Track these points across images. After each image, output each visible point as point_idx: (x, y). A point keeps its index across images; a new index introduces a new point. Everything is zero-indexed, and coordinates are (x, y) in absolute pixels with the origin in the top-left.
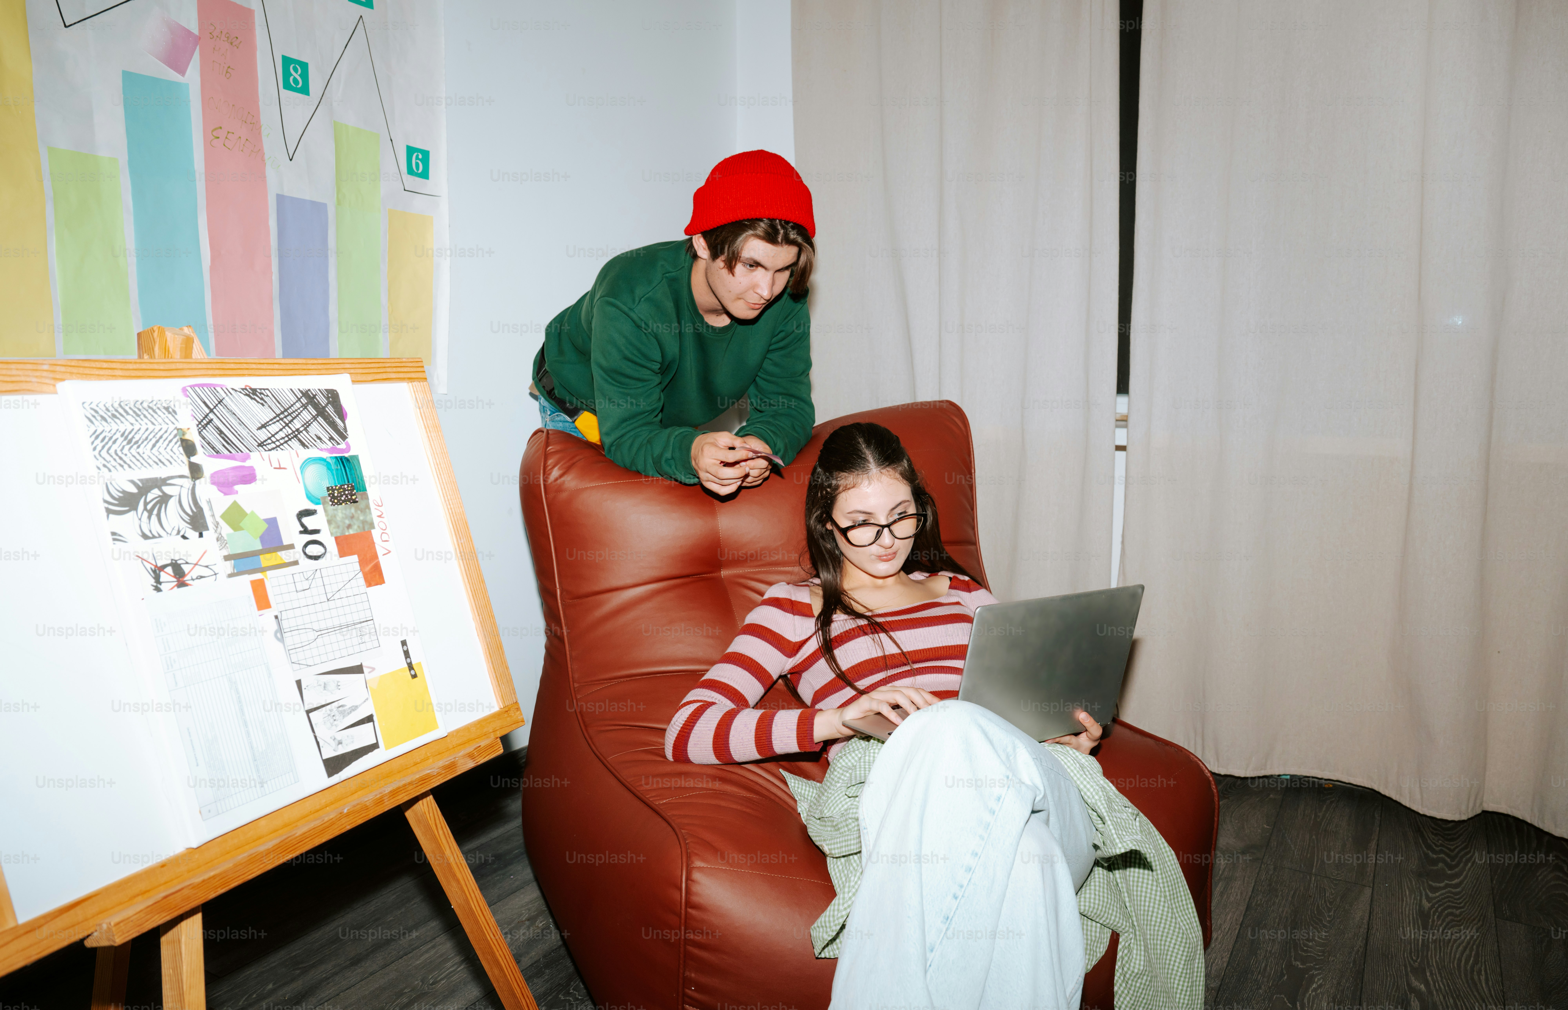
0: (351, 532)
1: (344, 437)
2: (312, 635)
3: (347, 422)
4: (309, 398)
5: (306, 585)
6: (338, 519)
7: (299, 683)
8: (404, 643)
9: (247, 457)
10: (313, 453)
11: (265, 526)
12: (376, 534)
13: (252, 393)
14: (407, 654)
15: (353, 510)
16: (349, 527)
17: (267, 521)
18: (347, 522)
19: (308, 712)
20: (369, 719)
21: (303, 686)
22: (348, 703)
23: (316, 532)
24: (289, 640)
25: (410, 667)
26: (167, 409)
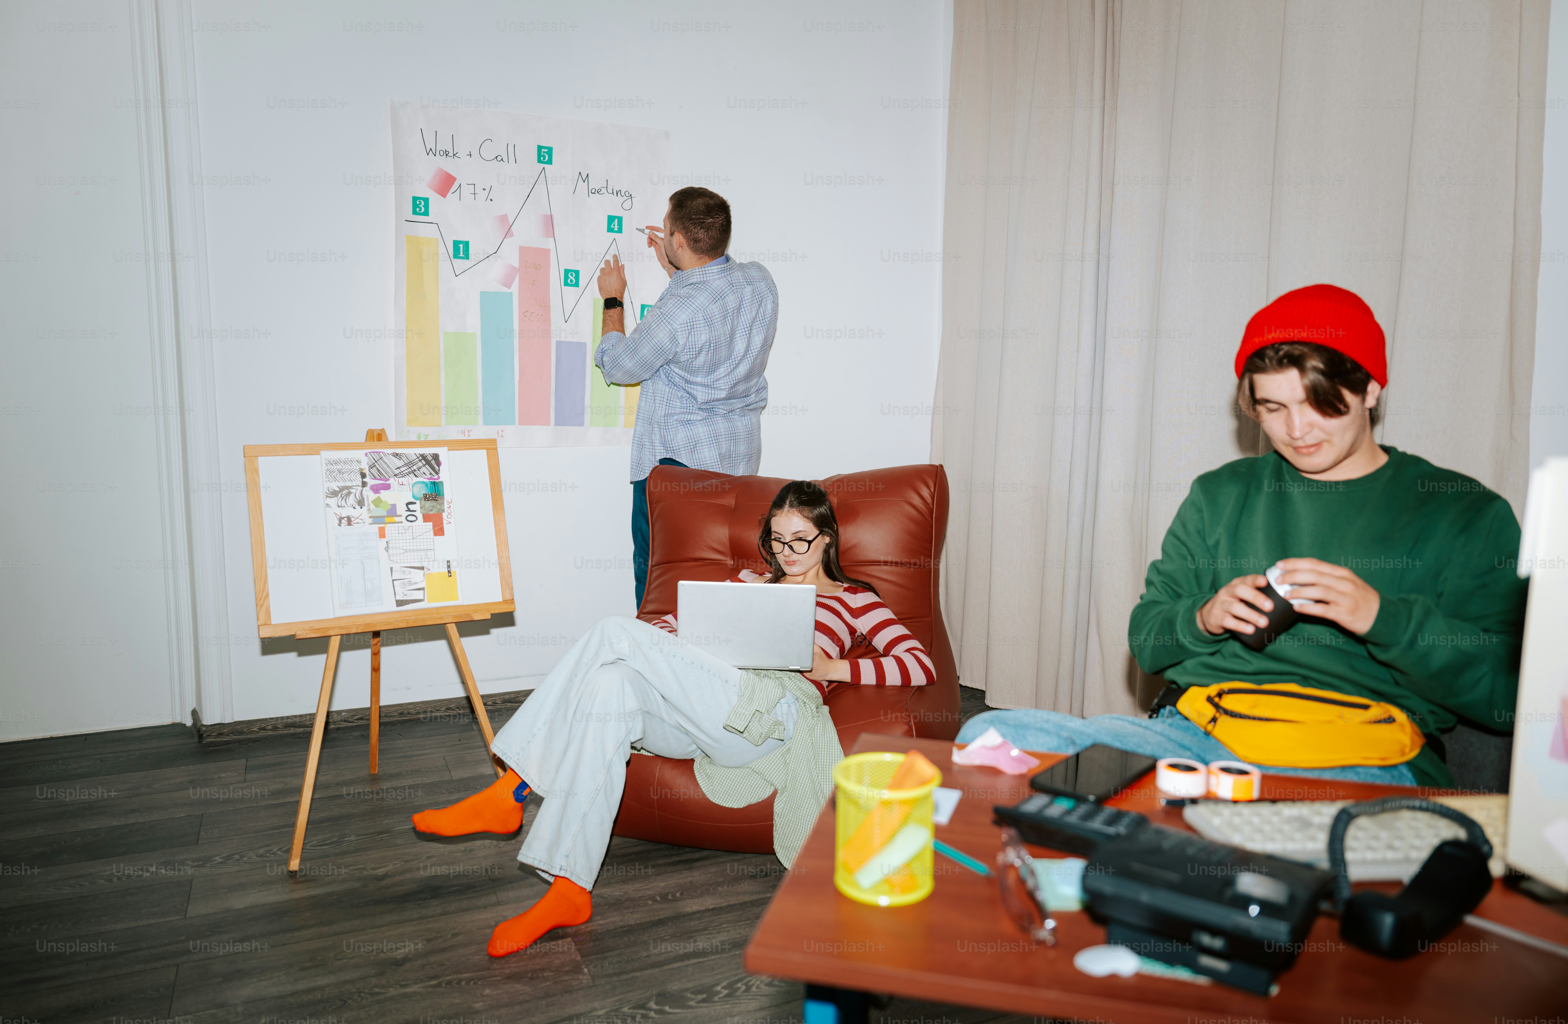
0: (432, 513)
1: (437, 473)
2: (402, 551)
3: (440, 467)
4: (424, 457)
5: (404, 531)
6: (426, 507)
7: (391, 568)
8: (448, 562)
9: (388, 480)
10: (420, 479)
11: (390, 507)
12: (444, 515)
13: (396, 455)
14: (449, 567)
15: (435, 504)
16: (431, 510)
17: (392, 505)
18: (431, 508)
19: (393, 580)
20: (423, 589)
21: (393, 570)
22: (413, 581)
23: (415, 511)
24: (390, 551)
25: (449, 572)
26: (357, 461)
